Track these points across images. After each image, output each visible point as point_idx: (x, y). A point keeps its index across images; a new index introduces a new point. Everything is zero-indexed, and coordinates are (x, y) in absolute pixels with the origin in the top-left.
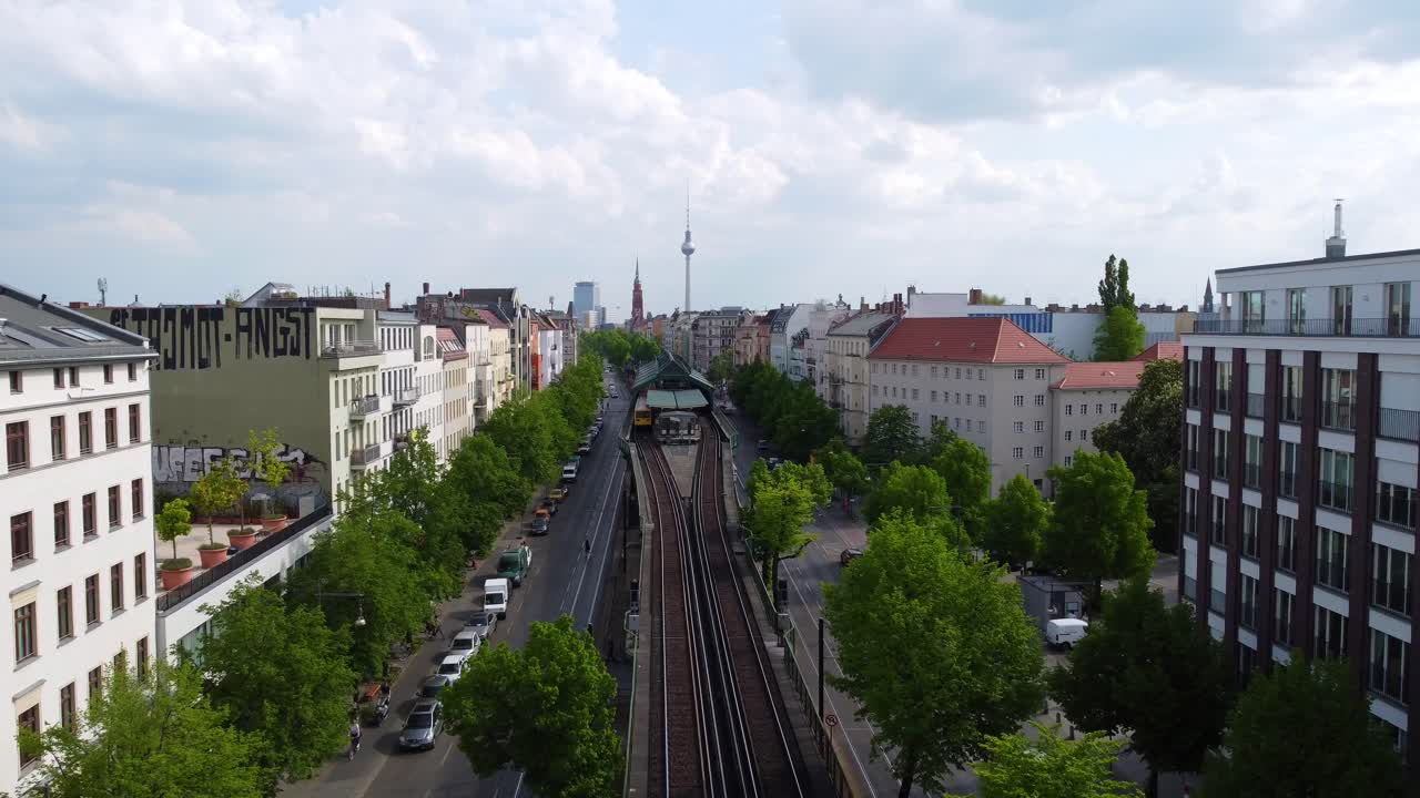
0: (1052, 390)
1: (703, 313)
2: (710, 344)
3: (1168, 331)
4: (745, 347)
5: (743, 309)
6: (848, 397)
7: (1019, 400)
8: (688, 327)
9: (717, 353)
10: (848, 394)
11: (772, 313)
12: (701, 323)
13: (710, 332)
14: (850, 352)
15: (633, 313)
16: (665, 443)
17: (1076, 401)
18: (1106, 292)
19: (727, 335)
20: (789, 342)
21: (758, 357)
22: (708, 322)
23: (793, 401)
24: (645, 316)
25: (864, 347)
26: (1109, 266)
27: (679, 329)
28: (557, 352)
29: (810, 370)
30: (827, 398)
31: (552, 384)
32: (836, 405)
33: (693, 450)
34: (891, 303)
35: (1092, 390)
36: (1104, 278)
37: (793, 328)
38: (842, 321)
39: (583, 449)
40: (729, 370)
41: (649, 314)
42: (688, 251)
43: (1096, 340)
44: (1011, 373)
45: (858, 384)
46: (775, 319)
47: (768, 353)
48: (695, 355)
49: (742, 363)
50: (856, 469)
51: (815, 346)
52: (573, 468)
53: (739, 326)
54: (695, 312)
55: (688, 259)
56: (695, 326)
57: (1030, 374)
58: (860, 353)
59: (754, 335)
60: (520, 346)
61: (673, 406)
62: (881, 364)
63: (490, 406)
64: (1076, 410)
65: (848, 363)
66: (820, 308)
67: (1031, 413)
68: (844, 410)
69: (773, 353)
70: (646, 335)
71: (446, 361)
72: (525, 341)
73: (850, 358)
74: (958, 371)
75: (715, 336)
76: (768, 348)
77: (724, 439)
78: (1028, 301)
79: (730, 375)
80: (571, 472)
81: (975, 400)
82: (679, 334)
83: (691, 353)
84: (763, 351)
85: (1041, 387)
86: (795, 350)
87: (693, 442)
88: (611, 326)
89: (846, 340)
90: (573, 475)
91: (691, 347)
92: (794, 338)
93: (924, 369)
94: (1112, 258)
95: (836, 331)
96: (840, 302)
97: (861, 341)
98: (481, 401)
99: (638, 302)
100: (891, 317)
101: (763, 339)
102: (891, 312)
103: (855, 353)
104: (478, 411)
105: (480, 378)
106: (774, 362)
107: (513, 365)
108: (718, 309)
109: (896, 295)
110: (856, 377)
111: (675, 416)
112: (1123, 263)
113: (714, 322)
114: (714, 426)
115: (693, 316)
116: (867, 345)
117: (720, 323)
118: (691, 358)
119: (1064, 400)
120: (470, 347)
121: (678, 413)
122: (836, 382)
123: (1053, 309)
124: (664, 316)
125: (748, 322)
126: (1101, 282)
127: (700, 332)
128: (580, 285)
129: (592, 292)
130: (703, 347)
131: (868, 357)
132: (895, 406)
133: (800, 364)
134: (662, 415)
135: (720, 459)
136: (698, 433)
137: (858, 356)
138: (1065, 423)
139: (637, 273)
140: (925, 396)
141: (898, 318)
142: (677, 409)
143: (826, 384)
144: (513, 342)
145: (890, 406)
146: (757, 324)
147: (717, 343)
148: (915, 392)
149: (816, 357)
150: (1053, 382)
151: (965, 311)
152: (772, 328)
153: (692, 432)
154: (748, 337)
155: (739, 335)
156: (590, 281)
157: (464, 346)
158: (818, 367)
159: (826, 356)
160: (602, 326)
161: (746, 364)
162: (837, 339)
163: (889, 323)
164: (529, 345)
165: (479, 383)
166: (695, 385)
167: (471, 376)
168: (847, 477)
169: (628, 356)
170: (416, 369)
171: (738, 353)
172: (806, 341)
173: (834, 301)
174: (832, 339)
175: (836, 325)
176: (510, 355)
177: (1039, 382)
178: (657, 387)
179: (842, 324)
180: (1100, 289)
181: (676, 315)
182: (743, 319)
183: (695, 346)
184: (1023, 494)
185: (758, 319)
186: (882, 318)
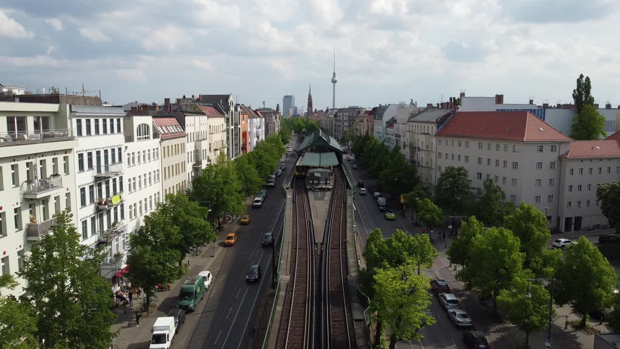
0: (560, 158)
1: (339, 109)
2: (343, 125)
3: (612, 120)
4: (360, 126)
5: (359, 107)
6: (422, 158)
7: (540, 165)
8: (332, 116)
9: (346, 129)
10: (421, 156)
11: (375, 109)
12: (339, 114)
13: (343, 118)
14: (423, 132)
15: (308, 109)
16: (310, 189)
17: (576, 166)
18: (577, 96)
19: (351, 120)
20: (384, 124)
21: (367, 133)
22: (342, 114)
23: (390, 161)
24: (314, 111)
25: (434, 129)
26: (579, 81)
27: (328, 117)
28: (260, 130)
29: (397, 140)
30: (408, 157)
31: (256, 148)
32: (413, 162)
33: (329, 194)
34: (448, 103)
35: (586, 159)
36: (576, 88)
37: (387, 117)
38: (416, 114)
39: (270, 184)
40: (352, 138)
41: (316, 110)
42: (334, 82)
43: (573, 126)
44: (535, 148)
45: (428, 150)
46: (377, 112)
47: (372, 130)
48: (335, 130)
49: (359, 135)
50: (434, 210)
51: (399, 128)
52: (260, 199)
53: (357, 116)
54: (336, 109)
55: (334, 85)
56: (336, 116)
57: (547, 148)
58: (430, 132)
59: (365, 120)
60: (233, 127)
61: (317, 164)
62: (444, 140)
63: (204, 165)
64: (576, 171)
65: (422, 138)
66: (401, 106)
67: (547, 174)
68: (419, 166)
69: (375, 130)
70: (313, 120)
71: (162, 140)
72: (236, 125)
73: (423, 136)
74: (498, 146)
75: (345, 121)
76: (373, 127)
77: (348, 187)
78: (531, 102)
79: (353, 139)
80: (258, 201)
81: (510, 165)
82: (328, 119)
83: (334, 129)
84: (370, 129)
85: (554, 156)
86: (388, 129)
87: (329, 189)
88: (299, 115)
89: (420, 124)
90: (260, 204)
91: (334, 126)
92: (387, 123)
93: (474, 144)
94: (582, 76)
95: (413, 119)
96: (412, 104)
97: (430, 126)
98: (198, 162)
99: (310, 104)
100: (449, 111)
101: (370, 123)
102: (447, 109)
103: (426, 132)
104: (196, 169)
105: (197, 149)
106: (376, 135)
107: (228, 138)
108: (347, 107)
109: (451, 98)
110: (427, 147)
111: (318, 172)
112: (588, 79)
113: (345, 114)
114: (343, 177)
115: (335, 111)
116: (435, 128)
117: (348, 114)
118: (334, 131)
119: (569, 165)
120: (188, 130)
121: (320, 170)
122: (413, 149)
123: (546, 106)
124: (322, 111)
125: (362, 114)
126: (574, 91)
127: (338, 118)
128: (286, 97)
129: (291, 100)
130: (339, 126)
131: (435, 136)
132: (456, 167)
133: (391, 136)
134: (310, 171)
135: (345, 203)
136: (332, 183)
137: (428, 134)
138: (569, 180)
139: (310, 91)
140: (473, 160)
141: (454, 112)
142: (320, 167)
143: (407, 149)
144: (228, 125)
145: (453, 168)
146: (366, 115)
147: (346, 124)
148: (467, 157)
149: (401, 134)
150: (561, 153)
151: (493, 107)
152: (375, 117)
153: (328, 182)
154: (362, 121)
155: (357, 120)
156: (290, 95)
157: (184, 130)
158: (402, 139)
159: (408, 134)
160: (294, 115)
161: (361, 136)
162: (414, 124)
163: (449, 114)
164: (239, 126)
165: (197, 152)
166: (332, 149)
167: (190, 147)
168: (428, 216)
169: (304, 130)
170: (126, 148)
171: (357, 129)
172: (395, 124)
173: (408, 103)
174: (411, 124)
175: (413, 115)
176: (225, 133)
177: (554, 153)
178: (312, 151)
179: (417, 115)
180: (573, 95)
181: (327, 110)
182: (359, 112)
183: (335, 126)
184: (590, 256)
185: (367, 112)
186: (442, 113)
